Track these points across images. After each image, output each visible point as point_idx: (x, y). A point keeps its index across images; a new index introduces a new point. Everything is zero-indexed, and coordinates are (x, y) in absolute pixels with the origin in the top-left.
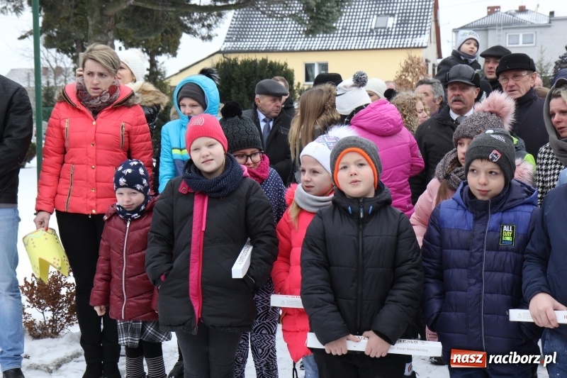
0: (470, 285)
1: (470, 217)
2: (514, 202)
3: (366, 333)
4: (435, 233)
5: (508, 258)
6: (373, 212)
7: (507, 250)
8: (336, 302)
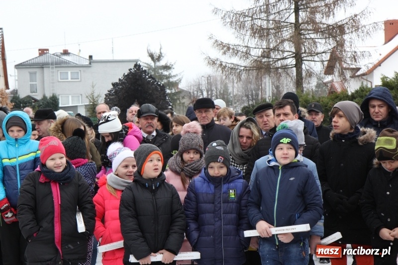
0: (215, 221)
1: (212, 187)
2: (233, 178)
3: (161, 251)
5: (234, 206)
6: (159, 185)
7: (233, 202)
8: (144, 237)
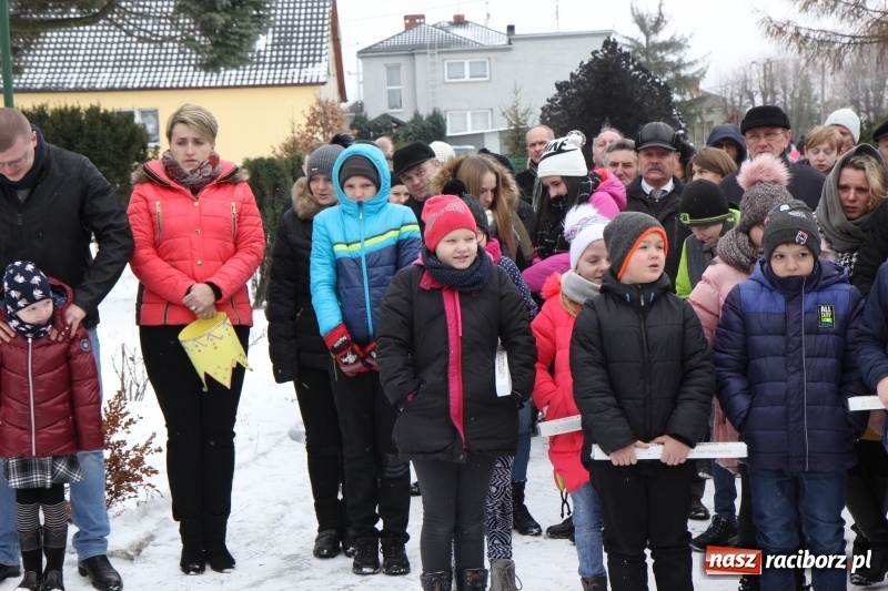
0: (789, 373)
1: (780, 298)
2: (828, 280)
3: (659, 439)
4: (734, 318)
5: (831, 342)
6: (655, 299)
7: (827, 333)
8: (620, 406)
